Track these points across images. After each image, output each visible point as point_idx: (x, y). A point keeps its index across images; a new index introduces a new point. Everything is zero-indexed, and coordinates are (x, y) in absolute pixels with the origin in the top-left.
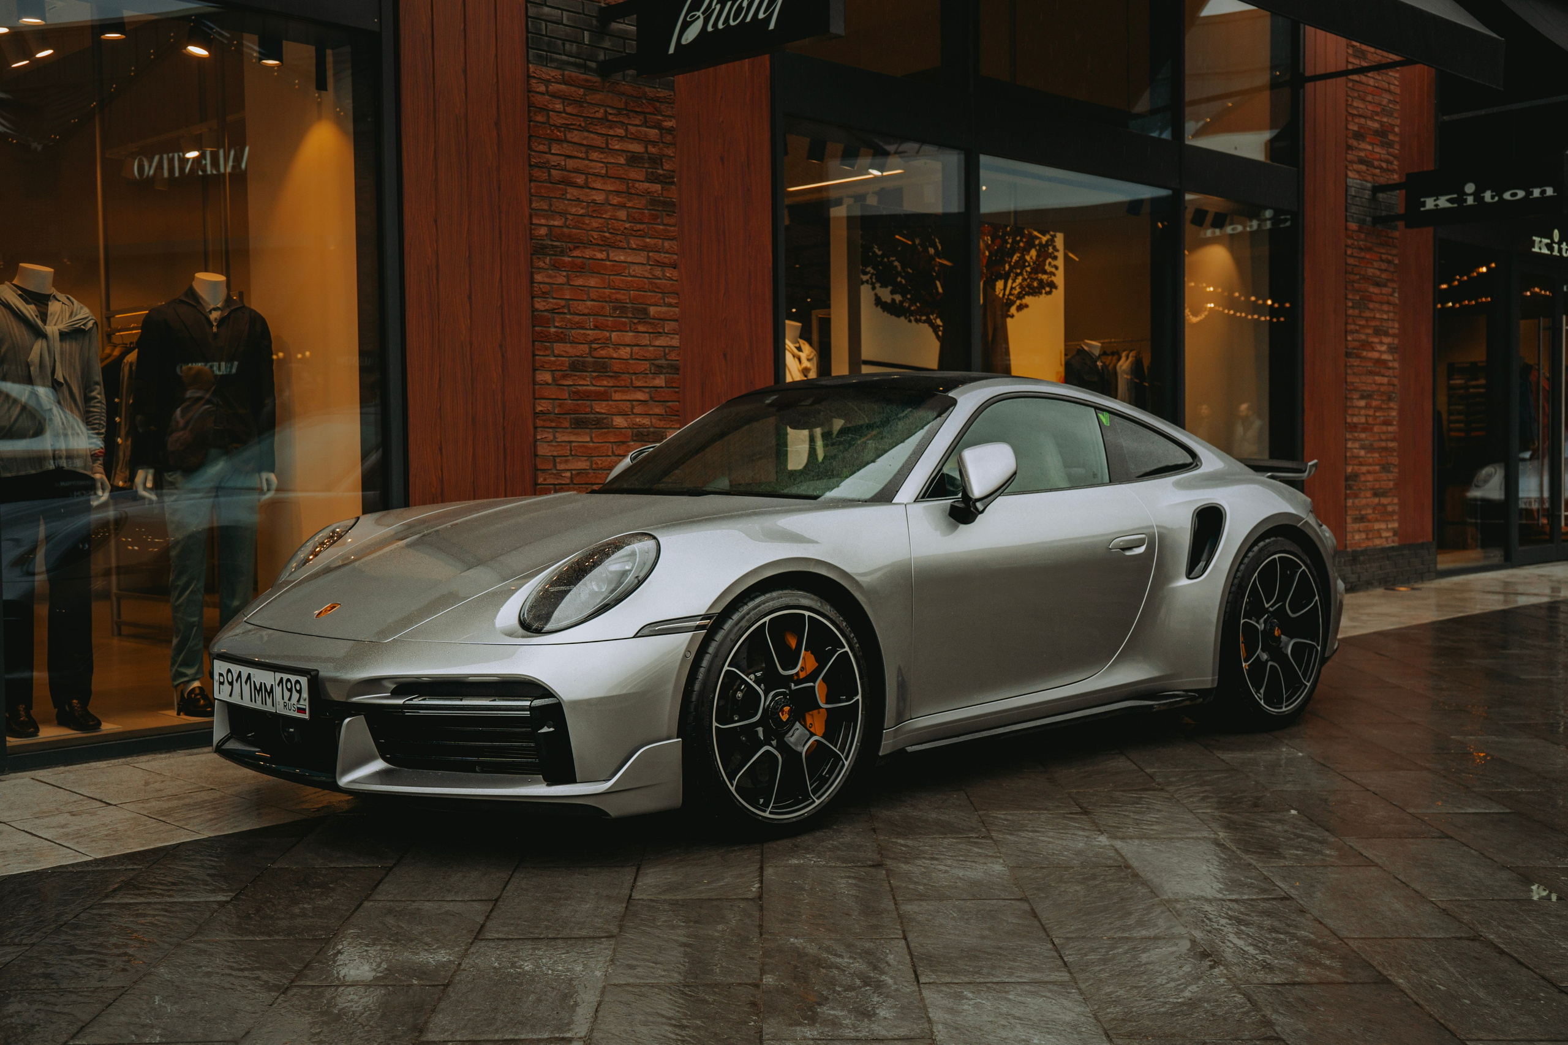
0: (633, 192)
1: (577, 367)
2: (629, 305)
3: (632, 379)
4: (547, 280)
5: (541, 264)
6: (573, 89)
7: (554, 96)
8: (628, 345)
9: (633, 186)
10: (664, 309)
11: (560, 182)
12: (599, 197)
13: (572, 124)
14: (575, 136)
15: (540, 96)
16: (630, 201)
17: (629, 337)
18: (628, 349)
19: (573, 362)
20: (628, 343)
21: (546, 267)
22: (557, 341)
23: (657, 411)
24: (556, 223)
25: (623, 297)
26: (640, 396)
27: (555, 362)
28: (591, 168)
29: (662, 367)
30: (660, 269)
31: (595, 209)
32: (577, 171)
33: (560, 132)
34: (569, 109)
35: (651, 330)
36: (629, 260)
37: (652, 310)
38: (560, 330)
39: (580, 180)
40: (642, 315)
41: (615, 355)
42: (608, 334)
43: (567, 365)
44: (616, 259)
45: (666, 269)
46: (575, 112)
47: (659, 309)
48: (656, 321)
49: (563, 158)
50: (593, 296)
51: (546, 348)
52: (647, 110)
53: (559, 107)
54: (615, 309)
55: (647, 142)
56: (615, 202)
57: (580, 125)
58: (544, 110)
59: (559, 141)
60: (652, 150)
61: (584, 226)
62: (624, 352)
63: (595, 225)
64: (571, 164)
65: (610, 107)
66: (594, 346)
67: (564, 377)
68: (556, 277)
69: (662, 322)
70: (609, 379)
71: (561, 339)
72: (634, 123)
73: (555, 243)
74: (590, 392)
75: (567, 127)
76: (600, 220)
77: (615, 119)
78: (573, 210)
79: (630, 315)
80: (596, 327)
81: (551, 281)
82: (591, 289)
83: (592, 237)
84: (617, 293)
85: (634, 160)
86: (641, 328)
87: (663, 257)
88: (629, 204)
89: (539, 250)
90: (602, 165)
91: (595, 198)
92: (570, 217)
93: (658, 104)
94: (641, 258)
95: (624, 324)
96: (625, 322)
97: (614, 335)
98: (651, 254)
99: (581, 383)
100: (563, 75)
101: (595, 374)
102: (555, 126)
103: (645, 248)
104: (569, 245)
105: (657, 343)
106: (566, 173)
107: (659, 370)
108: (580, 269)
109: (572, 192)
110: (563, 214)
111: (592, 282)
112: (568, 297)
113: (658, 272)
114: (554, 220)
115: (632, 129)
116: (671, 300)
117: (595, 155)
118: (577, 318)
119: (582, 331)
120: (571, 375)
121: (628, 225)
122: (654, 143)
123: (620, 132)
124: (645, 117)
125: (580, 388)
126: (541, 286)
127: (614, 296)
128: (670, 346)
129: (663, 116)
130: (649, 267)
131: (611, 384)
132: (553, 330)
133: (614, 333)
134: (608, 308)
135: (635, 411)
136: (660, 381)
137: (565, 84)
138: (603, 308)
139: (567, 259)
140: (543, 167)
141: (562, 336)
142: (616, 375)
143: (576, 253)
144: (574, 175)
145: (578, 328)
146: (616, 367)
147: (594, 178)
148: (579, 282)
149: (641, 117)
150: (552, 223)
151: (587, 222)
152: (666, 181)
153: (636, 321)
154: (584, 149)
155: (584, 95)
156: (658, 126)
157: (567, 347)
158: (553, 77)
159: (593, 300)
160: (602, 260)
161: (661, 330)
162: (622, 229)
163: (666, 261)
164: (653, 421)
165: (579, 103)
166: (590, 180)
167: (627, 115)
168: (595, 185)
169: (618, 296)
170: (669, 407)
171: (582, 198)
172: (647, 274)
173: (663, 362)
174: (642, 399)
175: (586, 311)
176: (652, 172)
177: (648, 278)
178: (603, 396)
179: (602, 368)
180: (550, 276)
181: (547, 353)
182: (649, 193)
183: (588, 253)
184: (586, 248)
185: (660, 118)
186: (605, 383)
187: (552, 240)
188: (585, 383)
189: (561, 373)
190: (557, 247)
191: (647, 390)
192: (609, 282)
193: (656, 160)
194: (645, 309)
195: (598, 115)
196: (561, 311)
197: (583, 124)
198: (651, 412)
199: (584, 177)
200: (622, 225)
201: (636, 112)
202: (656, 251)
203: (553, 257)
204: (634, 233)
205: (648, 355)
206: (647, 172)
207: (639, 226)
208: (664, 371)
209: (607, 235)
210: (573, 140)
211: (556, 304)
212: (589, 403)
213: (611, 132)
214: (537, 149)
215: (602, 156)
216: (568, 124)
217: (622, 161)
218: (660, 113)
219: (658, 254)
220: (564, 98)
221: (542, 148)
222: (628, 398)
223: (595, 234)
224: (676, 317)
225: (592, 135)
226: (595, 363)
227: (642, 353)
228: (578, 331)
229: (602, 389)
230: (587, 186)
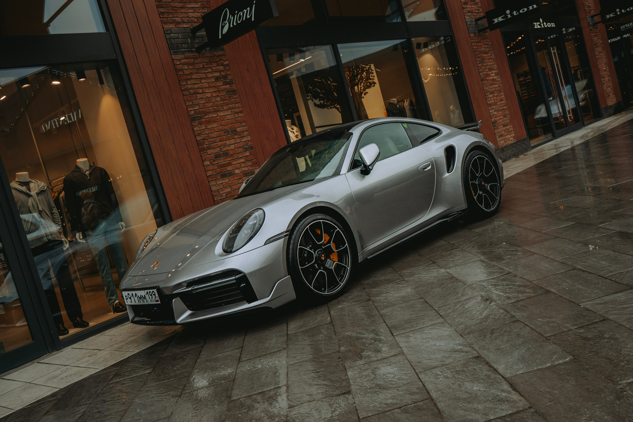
0: (220, 90)
1: (217, 156)
2: (229, 130)
3: (237, 156)
4: (198, 129)
5: (195, 124)
6: (189, 60)
7: (183, 64)
8: (233, 144)
9: (220, 88)
10: (242, 128)
11: (194, 94)
12: (209, 95)
13: (192, 72)
14: (194, 76)
15: (178, 65)
16: (220, 93)
17: (232, 141)
18: (233, 145)
20: (233, 143)
21: (197, 124)
22: (208, 149)
23: (249, 164)
24: (196, 108)
25: (227, 128)
26: (242, 160)
27: (209, 157)
28: (203, 86)
30: (237, 114)
31: (209, 100)
32: (199, 88)
33: (189, 76)
34: (190, 67)
35: (239, 137)
36: (225, 114)
37: (238, 130)
38: (208, 145)
39: (201, 91)
40: (235, 132)
41: (229, 149)
42: (225, 142)
43: (214, 157)
44: (221, 115)
45: (239, 114)
46: (192, 68)
47: (240, 128)
48: (240, 133)
49: (192, 85)
50: (216, 130)
51: (205, 153)
52: (217, 60)
53: (186, 67)
54: (225, 132)
55: (220, 71)
56: (215, 95)
57: (195, 72)
58: (182, 70)
59: (190, 79)
60: (222, 73)
61: (206, 107)
62: (232, 147)
63: (210, 105)
64: (196, 86)
65: (204, 63)
66: (221, 147)
67: (214, 161)
68: (201, 127)
69: (242, 133)
71: (209, 148)
72: (214, 66)
74: (224, 164)
75: (191, 74)
76: (211, 103)
77: (207, 66)
78: (201, 102)
79: (231, 133)
80: (220, 141)
81: (200, 129)
82: (215, 128)
83: (210, 110)
85: (217, 79)
86: (236, 137)
87: (237, 110)
88: (220, 95)
89: (193, 119)
90: (207, 84)
91: (208, 96)
92: (201, 105)
93: (220, 57)
94: (229, 112)
95: (230, 137)
96: (230, 136)
97: (227, 142)
98: (232, 110)
100: (185, 56)
101: (224, 157)
102: (187, 74)
103: (230, 108)
104: (203, 115)
105: (243, 140)
106: (195, 90)
107: (246, 150)
108: (209, 122)
109: (199, 96)
110: (198, 104)
111: (215, 125)
112: (208, 133)
113: (237, 116)
115: (214, 68)
116: (244, 124)
117: (203, 81)
118: (213, 140)
119: (216, 144)
120: (216, 160)
121: (221, 102)
122: (223, 71)
123: (210, 70)
124: (217, 63)
125: (220, 163)
126: (197, 132)
127: (223, 128)
128: (248, 140)
129: (223, 61)
130: (233, 115)
131: (231, 159)
132: (205, 146)
134: (223, 133)
135: (242, 166)
136: (247, 153)
137: (186, 59)
138: (221, 133)
139: (203, 120)
140: (186, 90)
142: (232, 156)
143: (206, 117)
144: (198, 90)
146: (231, 153)
147: (205, 89)
148: (210, 126)
149: (216, 63)
150: (195, 109)
151: (207, 105)
152: (230, 83)
153: (233, 135)
154: (199, 80)
155: (194, 61)
156: (222, 65)
157: (212, 151)
158: (181, 58)
159: (216, 132)
160: (216, 117)
161: (243, 136)
162: (220, 104)
163: (238, 111)
164: (249, 168)
165: (193, 64)
166: (204, 90)
167: (211, 64)
168: (206, 91)
169: (225, 128)
170: (253, 162)
171: (203, 97)
172: (233, 118)
173: (247, 146)
175: (215, 136)
176: (225, 81)
178: (229, 164)
179: (226, 154)
180: (199, 128)
181: (206, 154)
182: (226, 89)
183: (210, 116)
184: (209, 114)
186: (229, 159)
187: (197, 115)
188: (222, 161)
189: (212, 160)
190: (199, 116)
191: (244, 158)
192: (220, 124)
193: (225, 77)
194: (235, 130)
195: (201, 67)
196: (206, 138)
197: (196, 71)
198: (247, 165)
199: (202, 89)
201: (213, 62)
202: (234, 109)
203: (199, 121)
204: (224, 104)
205: (241, 145)
206: (223, 82)
207: (225, 102)
208: (248, 149)
209: (215, 107)
210: (194, 78)
211: (204, 136)
212: (225, 168)
213: (207, 71)
215: (206, 80)
217: (213, 80)
218: (222, 60)
219: (235, 110)
220: (187, 64)
221: (184, 83)
222: (238, 162)
223: (211, 108)
224: (247, 130)
225: (200, 74)
226: (223, 153)
227: (238, 145)
228: (214, 144)
229: (228, 162)
230: (203, 92)
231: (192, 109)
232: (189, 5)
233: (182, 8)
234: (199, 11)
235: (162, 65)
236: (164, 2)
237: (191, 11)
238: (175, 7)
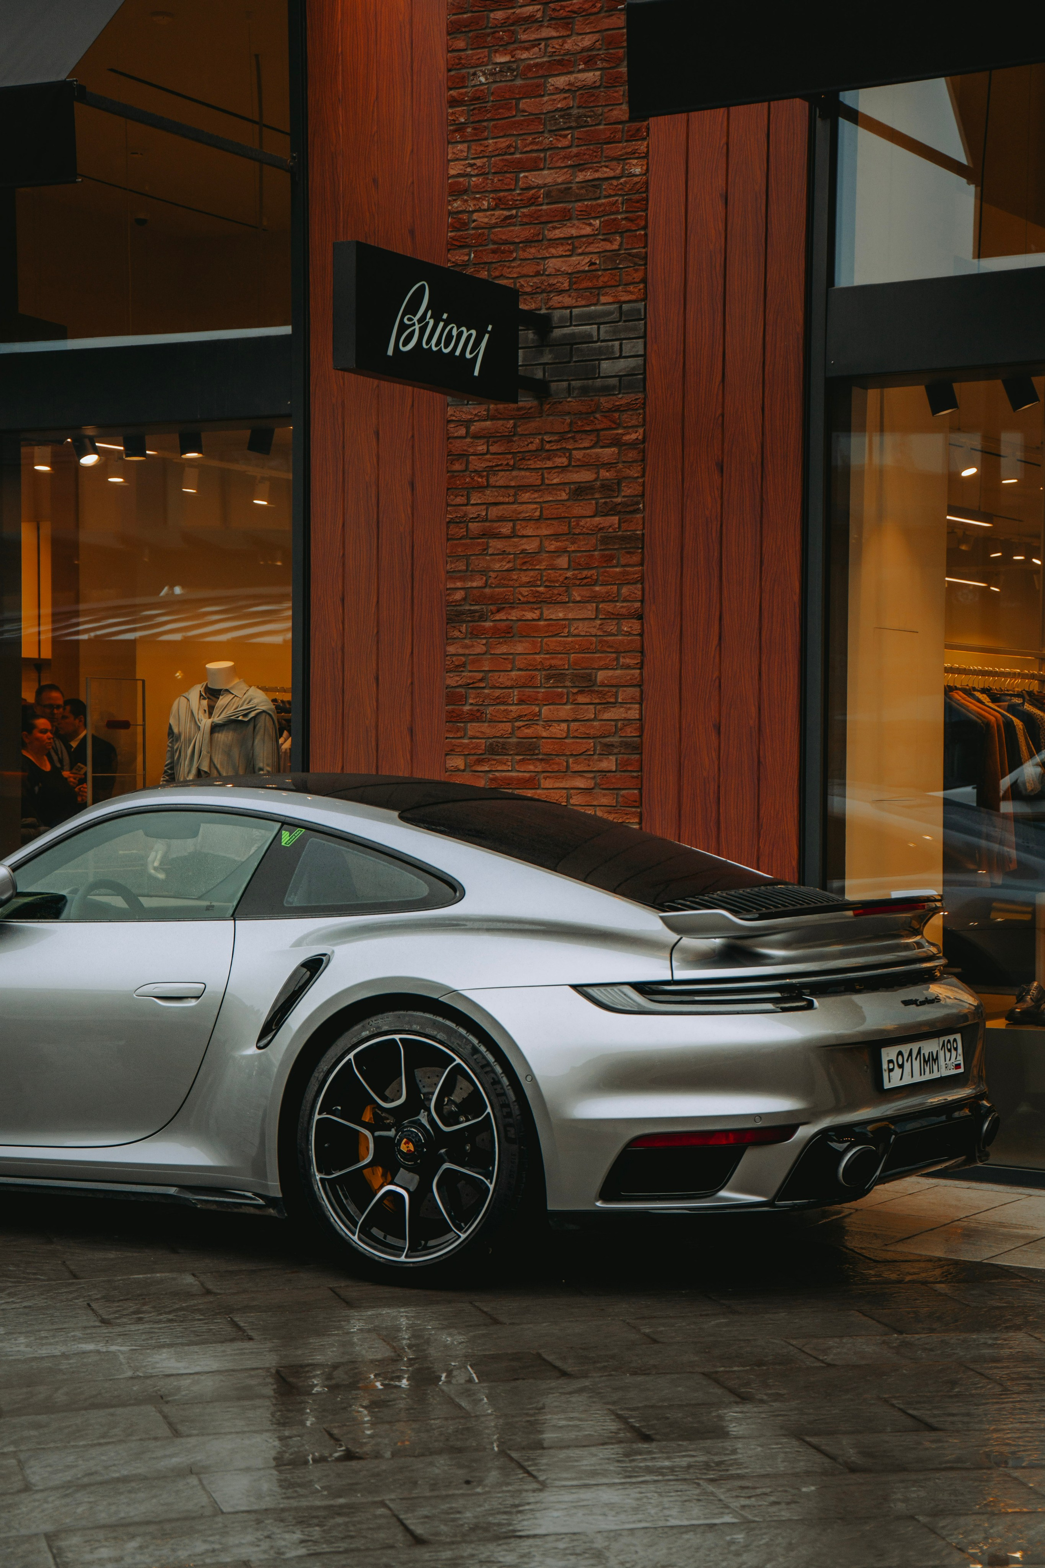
0: (577, 531)
1: (496, 749)
2: (567, 672)
3: (567, 762)
4: (461, 651)
5: (456, 633)
6: (501, 422)
7: (476, 437)
8: (565, 721)
9: (578, 524)
10: (619, 672)
11: (484, 535)
12: (531, 546)
13: (497, 466)
14: (500, 479)
15: (458, 441)
16: (573, 543)
17: (565, 711)
18: (564, 726)
19: (491, 744)
20: (563, 718)
21: (461, 636)
22: (471, 721)
23: (604, 801)
24: (475, 584)
25: (560, 663)
26: (580, 783)
27: (468, 744)
28: (520, 513)
29: (613, 745)
30: (614, 622)
31: (527, 559)
32: (501, 519)
33: (482, 477)
34: (493, 449)
35: (597, 701)
36: (570, 616)
37: (601, 676)
38: (476, 708)
39: (506, 529)
40: (586, 683)
41: (544, 734)
42: (537, 709)
43: (483, 747)
44: (553, 617)
45: (624, 622)
46: (502, 449)
47: (610, 673)
48: (606, 689)
49: (484, 507)
50: (518, 664)
51: (458, 730)
52: (599, 427)
54: (548, 678)
55: (597, 465)
56: (552, 548)
57: (507, 464)
58: (463, 456)
59: (481, 488)
60: (604, 474)
61: (511, 583)
62: (559, 730)
63: (525, 579)
64: (494, 512)
65: (546, 433)
66: (517, 724)
67: (479, 762)
68: (473, 646)
69: (614, 690)
70: (538, 763)
71: (476, 717)
72: (581, 446)
73: (472, 608)
74: (511, 778)
75: (492, 470)
76: (532, 573)
77: (554, 447)
78: (497, 566)
79: (568, 684)
80: (521, 702)
81: (467, 652)
82: (517, 657)
83: (521, 594)
84: (553, 658)
85: (580, 491)
86: (581, 699)
87: (620, 607)
88: (572, 548)
89: (454, 617)
90: (535, 506)
92: (492, 574)
93: (616, 415)
94: (589, 611)
95: (561, 695)
96: (562, 694)
97: (545, 709)
98: (601, 605)
99: (499, 768)
100: (488, 410)
101: (519, 758)
102: (475, 471)
103: (594, 598)
104: (492, 607)
105: (606, 716)
106: (487, 524)
107: (608, 750)
108: (506, 633)
109: (496, 545)
110: (484, 572)
111: (520, 648)
112: (486, 669)
113: (611, 627)
114: (472, 581)
115: (578, 455)
116: (628, 661)
117: (526, 496)
118: (498, 692)
119: (502, 708)
120: (489, 760)
121: (569, 574)
122: (608, 466)
123: (563, 461)
124: (598, 436)
125: (497, 774)
126: (454, 659)
127: (547, 663)
128: (625, 719)
129: (625, 428)
130: (599, 622)
131: (539, 769)
132: (467, 708)
133: (545, 707)
134: (539, 676)
135: (572, 801)
136: (609, 764)
137: (492, 420)
138: (533, 677)
139: (488, 624)
140: (460, 522)
141: (478, 714)
142: (547, 759)
143: (498, 617)
144: (496, 525)
145: (498, 704)
146: (546, 747)
147: (524, 524)
148: (504, 649)
149: (593, 437)
150: (469, 584)
151: (515, 577)
152: (626, 511)
153: (575, 690)
154: (512, 492)
155: (515, 426)
156: (616, 442)
157: (485, 728)
158: (476, 415)
159: (520, 670)
160: (534, 620)
161: (612, 700)
162: (561, 579)
163: (624, 611)
164: (599, 813)
165: (508, 438)
166: (518, 527)
167: (573, 438)
168: (525, 533)
169: (553, 662)
170: (623, 796)
171: (508, 550)
172: (594, 631)
173: (615, 740)
174: (582, 786)
175: (509, 683)
176: (605, 503)
177: (595, 636)
178: (529, 784)
179: (529, 749)
180: (466, 647)
181: (459, 735)
182: (601, 529)
183: (514, 615)
184: (513, 608)
185: (620, 431)
186: (531, 768)
187: (471, 605)
188: (505, 768)
189: (476, 757)
190: (475, 611)
191: (592, 775)
192: (541, 646)
193: (608, 488)
194: (590, 675)
195: (532, 447)
196: (476, 685)
197: (511, 463)
198: (595, 803)
199: (511, 524)
200: (560, 575)
201: (585, 431)
203: (471, 624)
204: (578, 582)
205: (592, 732)
206: (596, 503)
207: (585, 573)
208: (616, 751)
209: (541, 589)
210: (498, 484)
211: (470, 677)
213: (549, 464)
214: (453, 503)
215: (536, 495)
216: (492, 467)
217: (564, 496)
218: (619, 426)
219: (612, 605)
220: (488, 437)
221: (459, 500)
222: (561, 785)
223: (525, 591)
224: (635, 682)
225: (523, 473)
226: (518, 744)
227: (582, 730)
228: (498, 707)
229: (527, 775)
230: (514, 535)
231: (459, 584)
232: (557, 231)
233: (528, 242)
234: (589, 249)
235: (413, 436)
236: (474, 228)
237: (560, 250)
238: (506, 242)
